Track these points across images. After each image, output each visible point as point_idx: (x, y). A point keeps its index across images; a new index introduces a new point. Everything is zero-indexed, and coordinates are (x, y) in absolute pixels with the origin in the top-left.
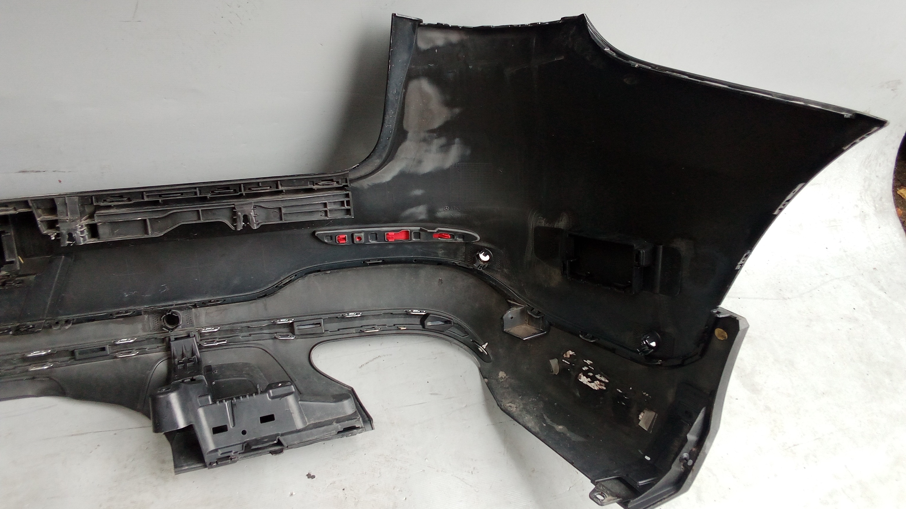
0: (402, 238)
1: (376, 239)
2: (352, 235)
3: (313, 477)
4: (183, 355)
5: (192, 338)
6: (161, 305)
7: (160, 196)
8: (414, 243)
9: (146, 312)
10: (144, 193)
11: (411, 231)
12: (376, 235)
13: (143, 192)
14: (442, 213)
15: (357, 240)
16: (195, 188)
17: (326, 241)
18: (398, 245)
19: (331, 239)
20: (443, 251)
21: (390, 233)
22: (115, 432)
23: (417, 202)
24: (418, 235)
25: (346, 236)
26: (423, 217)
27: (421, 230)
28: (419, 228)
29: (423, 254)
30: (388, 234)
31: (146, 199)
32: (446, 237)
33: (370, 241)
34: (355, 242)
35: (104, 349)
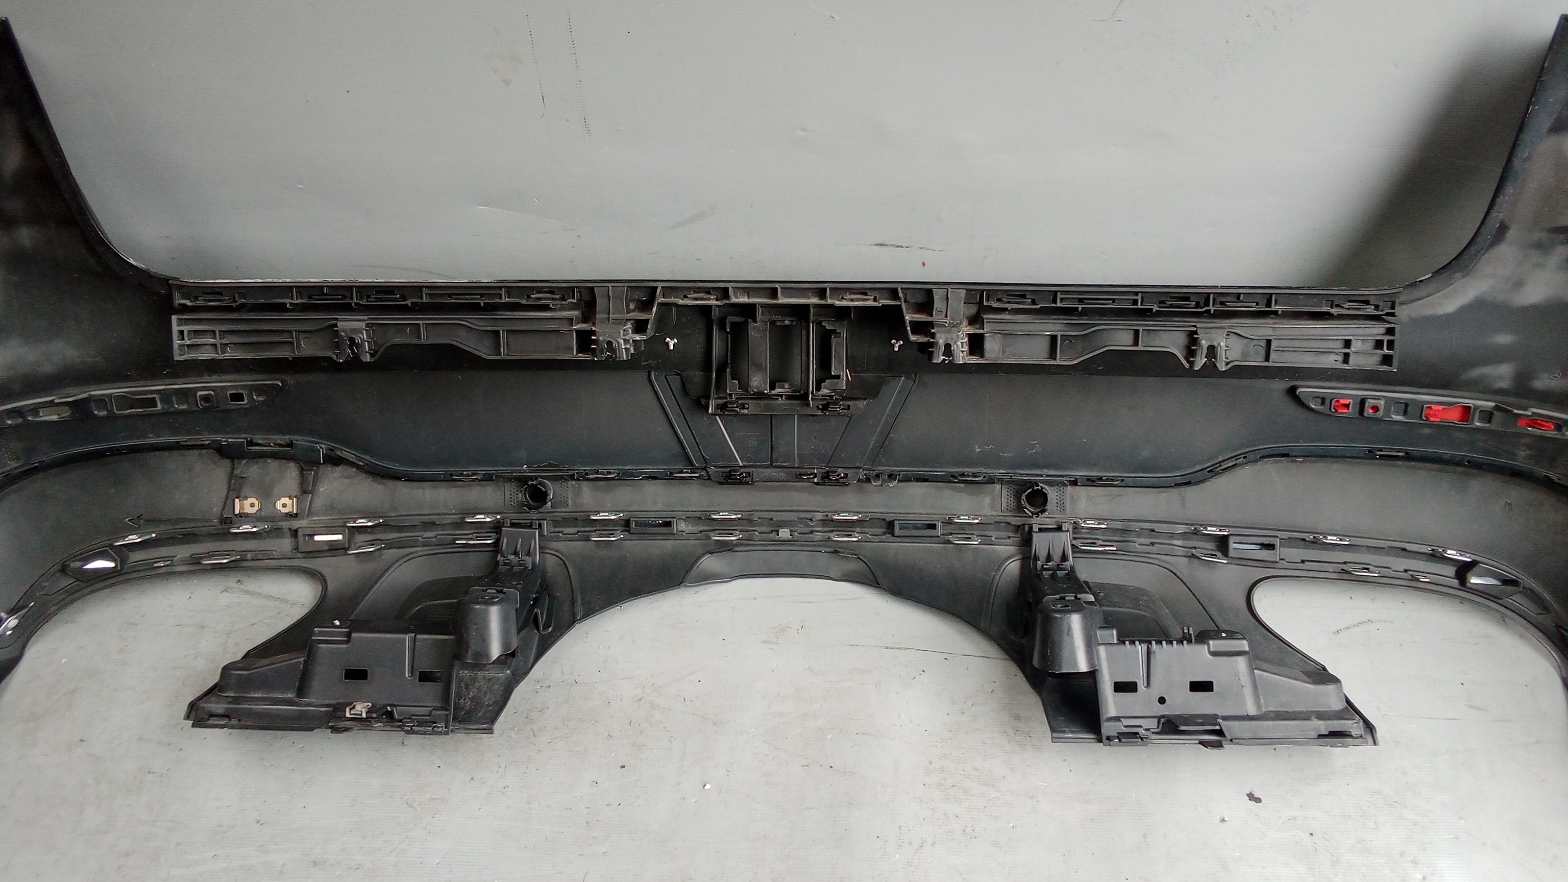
0: (1454, 416)
1: (1405, 413)
2: (1363, 402)
3: (1258, 800)
4: (1049, 558)
5: (1065, 533)
6: (1025, 474)
7: (1081, 301)
8: (1478, 429)
9: (1001, 481)
10: (1059, 294)
11: (1476, 408)
12: (1406, 408)
13: (1056, 292)
14: (1544, 382)
15: (1369, 412)
16: (1137, 293)
17: (1313, 406)
18: (1443, 428)
19: (1323, 403)
20: (1528, 452)
21: (1433, 407)
22: (946, 656)
23: (1497, 356)
24: (1488, 416)
25: (1351, 401)
26: (1504, 384)
27: (1497, 408)
28: (1493, 404)
29: (1486, 452)
30: (1430, 408)
31: (1059, 304)
32: (1543, 426)
33: (1394, 416)
34: (1365, 414)
35: (933, 527)
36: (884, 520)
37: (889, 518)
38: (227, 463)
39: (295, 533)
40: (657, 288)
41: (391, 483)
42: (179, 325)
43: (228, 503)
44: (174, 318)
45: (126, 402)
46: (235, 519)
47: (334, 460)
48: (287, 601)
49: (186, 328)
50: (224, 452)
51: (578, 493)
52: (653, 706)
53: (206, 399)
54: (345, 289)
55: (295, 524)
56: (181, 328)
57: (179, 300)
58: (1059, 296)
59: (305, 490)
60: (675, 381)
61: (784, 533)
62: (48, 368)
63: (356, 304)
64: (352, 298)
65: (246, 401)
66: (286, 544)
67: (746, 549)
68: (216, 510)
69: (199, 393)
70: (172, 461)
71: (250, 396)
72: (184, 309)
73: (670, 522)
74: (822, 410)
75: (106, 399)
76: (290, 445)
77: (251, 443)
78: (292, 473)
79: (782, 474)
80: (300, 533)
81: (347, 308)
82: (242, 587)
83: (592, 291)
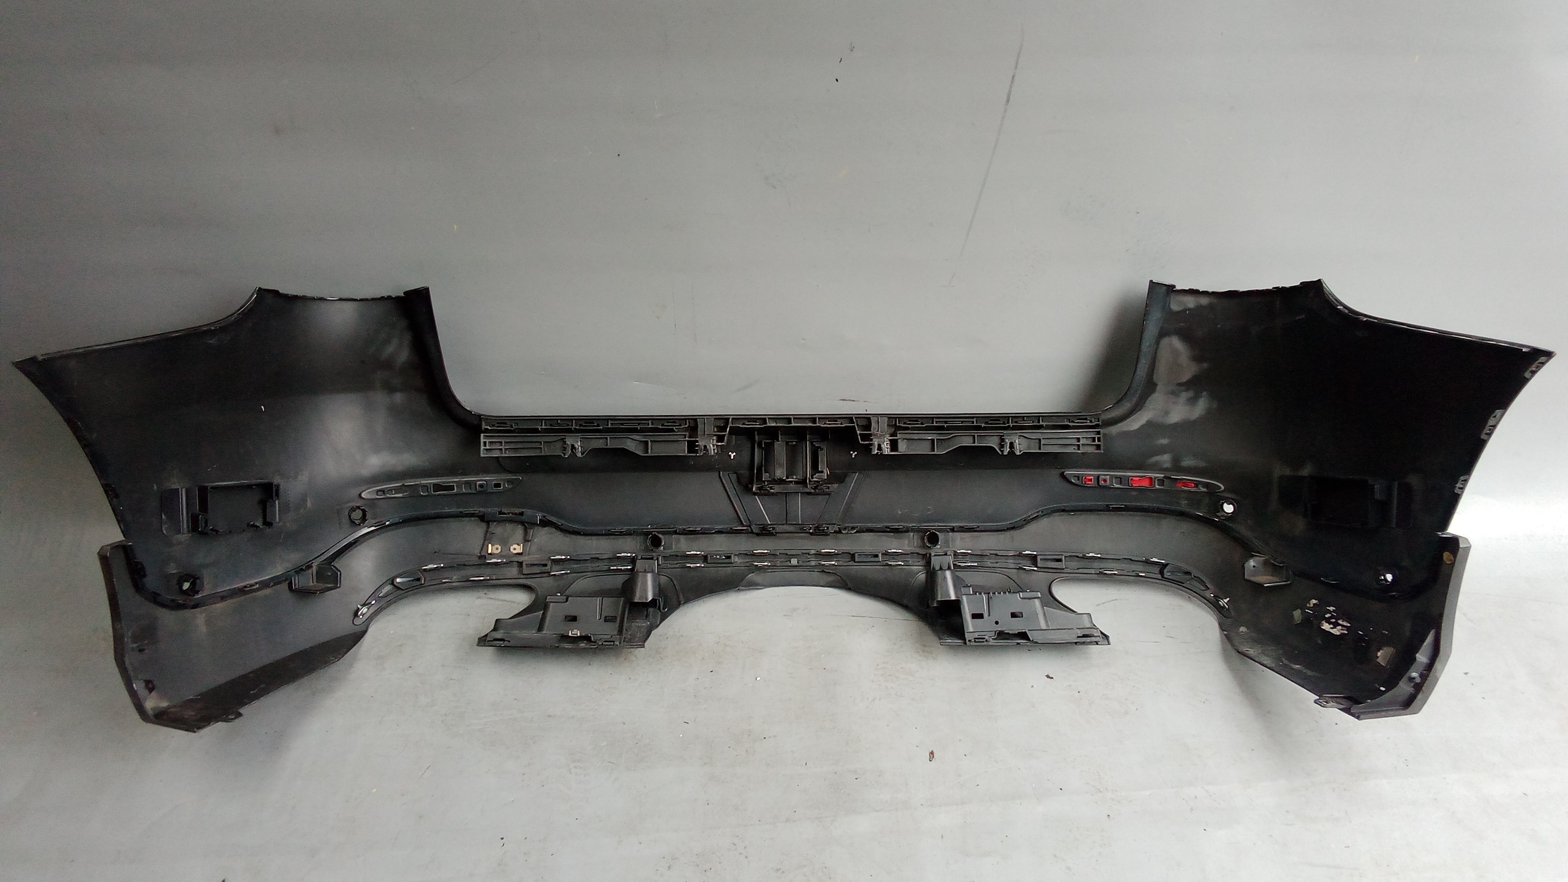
0: (1145, 484)
1: (1121, 483)
3: (1051, 678)
4: (941, 569)
5: (949, 556)
6: (926, 525)
7: (945, 422)
8: (1158, 490)
9: (914, 530)
11: (1155, 477)
12: (1121, 480)
13: (933, 418)
14: (1185, 462)
16: (974, 418)
17: (1074, 481)
18: (1142, 491)
20: (1186, 500)
21: (1134, 479)
23: (1162, 449)
24: (1162, 481)
26: (1167, 465)
27: (1166, 477)
28: (1164, 475)
29: (1165, 503)
30: (1132, 479)
31: (935, 424)
35: (877, 556)
36: (850, 553)
37: (852, 552)
38: (484, 525)
39: (520, 564)
40: (729, 418)
41: (574, 537)
42: (484, 439)
43: (484, 546)
44: (482, 435)
45: (437, 487)
46: (487, 556)
47: (545, 523)
48: (514, 602)
49: (487, 441)
50: (482, 518)
51: (678, 541)
52: (725, 645)
53: (481, 486)
54: (569, 419)
55: (520, 559)
57: (484, 426)
58: (935, 420)
59: (526, 540)
60: (734, 477)
61: (794, 561)
62: (400, 468)
63: (574, 428)
64: (572, 426)
65: (502, 488)
66: (514, 571)
67: (773, 570)
68: (477, 552)
69: (478, 483)
70: (454, 525)
71: (504, 485)
72: (486, 431)
73: (730, 556)
74: (814, 489)
75: (429, 486)
76: (522, 514)
77: (501, 513)
78: (520, 530)
79: (791, 528)
80: (524, 564)
81: (569, 431)
82: (488, 596)
83: (695, 420)
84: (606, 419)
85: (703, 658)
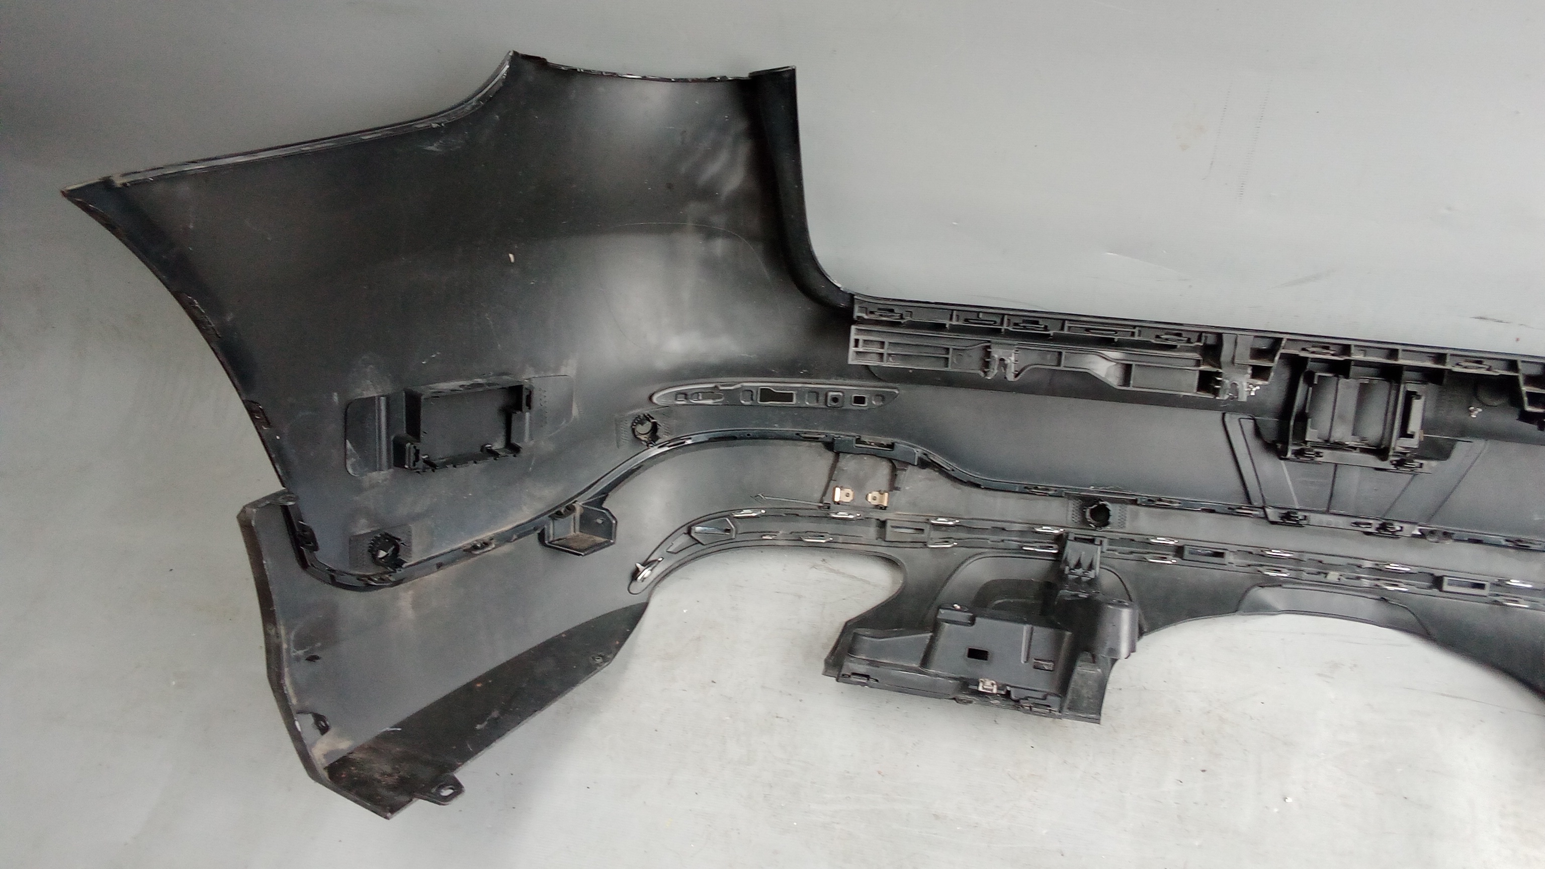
35: (1481, 586)
36: (1432, 575)
37: (1438, 573)
38: (830, 456)
39: (882, 524)
40: (1281, 339)
41: (967, 489)
42: (856, 334)
43: (827, 489)
44: (853, 328)
45: (767, 394)
46: (832, 505)
47: (924, 464)
48: (869, 583)
49: (861, 338)
50: (829, 445)
51: (1135, 516)
53: (835, 399)
54: (997, 316)
55: (883, 516)
56: (857, 337)
57: (857, 313)
59: (893, 487)
60: (1249, 425)
61: (1333, 576)
62: (713, 360)
63: (1005, 329)
64: (1002, 324)
65: (866, 405)
66: (871, 532)
67: (1294, 586)
68: (817, 495)
69: (831, 394)
70: (785, 450)
71: (870, 400)
72: (860, 321)
73: (1223, 553)
74: (1396, 465)
75: (754, 391)
76: (891, 446)
77: (859, 441)
78: (883, 470)
79: (1341, 522)
80: (889, 524)
81: (996, 332)
82: (826, 565)
83: (1219, 336)
84: (1062, 319)
85: (1185, 741)
